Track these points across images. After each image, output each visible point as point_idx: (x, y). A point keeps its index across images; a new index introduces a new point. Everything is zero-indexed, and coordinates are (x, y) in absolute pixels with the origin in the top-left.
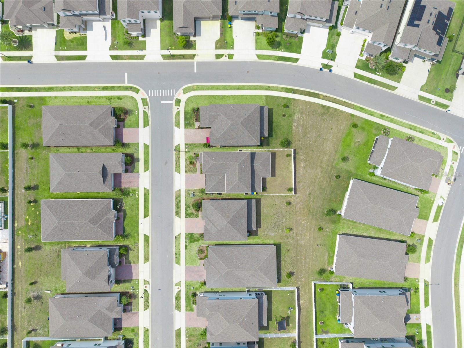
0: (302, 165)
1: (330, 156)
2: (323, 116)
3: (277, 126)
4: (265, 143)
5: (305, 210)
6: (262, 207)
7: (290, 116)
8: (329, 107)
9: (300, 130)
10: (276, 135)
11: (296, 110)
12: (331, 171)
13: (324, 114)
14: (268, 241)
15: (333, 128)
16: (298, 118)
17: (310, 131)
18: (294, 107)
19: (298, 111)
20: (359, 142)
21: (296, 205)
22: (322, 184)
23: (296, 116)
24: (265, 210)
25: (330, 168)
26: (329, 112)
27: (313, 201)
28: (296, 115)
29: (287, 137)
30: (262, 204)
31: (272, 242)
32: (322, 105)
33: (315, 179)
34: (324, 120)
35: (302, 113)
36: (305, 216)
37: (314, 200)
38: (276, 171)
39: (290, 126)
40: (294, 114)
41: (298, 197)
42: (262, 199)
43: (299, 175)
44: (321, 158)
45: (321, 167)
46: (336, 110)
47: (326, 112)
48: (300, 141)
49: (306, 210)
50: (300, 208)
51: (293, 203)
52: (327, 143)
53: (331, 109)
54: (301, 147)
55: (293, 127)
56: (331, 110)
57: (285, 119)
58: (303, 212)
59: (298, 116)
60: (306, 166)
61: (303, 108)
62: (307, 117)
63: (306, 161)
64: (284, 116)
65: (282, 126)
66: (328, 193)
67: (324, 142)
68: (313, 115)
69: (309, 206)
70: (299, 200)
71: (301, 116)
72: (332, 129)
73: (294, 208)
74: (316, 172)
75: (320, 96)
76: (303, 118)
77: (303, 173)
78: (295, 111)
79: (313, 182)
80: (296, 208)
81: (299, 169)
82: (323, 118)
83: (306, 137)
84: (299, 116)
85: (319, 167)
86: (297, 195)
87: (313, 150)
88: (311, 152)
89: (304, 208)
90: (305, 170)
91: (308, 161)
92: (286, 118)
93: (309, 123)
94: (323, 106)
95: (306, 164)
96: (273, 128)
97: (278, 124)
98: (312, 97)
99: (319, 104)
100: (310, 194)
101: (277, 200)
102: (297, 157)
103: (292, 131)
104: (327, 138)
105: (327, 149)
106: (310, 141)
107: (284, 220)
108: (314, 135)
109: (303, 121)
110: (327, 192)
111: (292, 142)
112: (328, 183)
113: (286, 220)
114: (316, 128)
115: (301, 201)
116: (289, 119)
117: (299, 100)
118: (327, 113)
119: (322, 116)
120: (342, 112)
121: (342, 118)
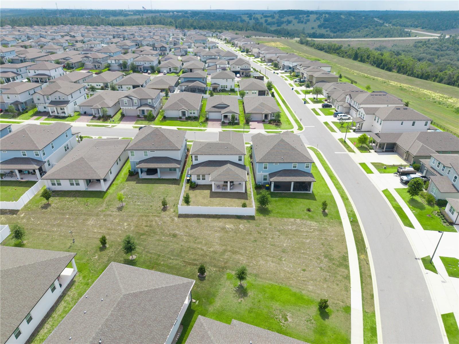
0: (227, 226)
3: (290, 202)
5: (148, 228)
6: (166, 185)
7: (311, 217)
9: (289, 227)
11: (323, 224)
12: (215, 266)
13: (331, 260)
14: (113, 188)
15: (306, 272)
16: (311, 226)
17: (291, 239)
18: (328, 222)
19: (323, 226)
20: (286, 320)
21: (159, 217)
22: (191, 253)
23: (313, 224)
24: (161, 187)
26: (338, 267)
27: (159, 240)
28: (315, 223)
29: (274, 212)
30: (171, 185)
31: (110, 191)
32: (348, 257)
33: (201, 242)
34: (318, 259)
35: (321, 231)
36: (136, 227)
37: (162, 241)
38: (218, 199)
39: (294, 216)
41: (173, 220)
42: (178, 186)
43: (210, 221)
44: (242, 251)
45: (225, 251)
46: (348, 278)
47: (336, 262)
48: (270, 225)
49: (146, 229)
50: (152, 221)
51: (163, 213)
52: (273, 262)
53: (345, 271)
54: (261, 226)
55: (293, 219)
56: (343, 270)
57: (303, 211)
58: (144, 224)
60: (227, 232)
61: (331, 232)
62: (316, 236)
63: (235, 232)
64: (309, 210)
65: (290, 207)
66: (171, 261)
67: (273, 257)
68: (322, 245)
69: (152, 235)
70: (168, 220)
71: (314, 229)
72: (304, 270)
73: (154, 214)
74: (215, 244)
75: (362, 254)
76: (313, 232)
77: (213, 227)
78: (321, 223)
79: (196, 240)
80: (154, 216)
81: (220, 222)
82: (322, 258)
83: (279, 234)
84: (313, 226)
85: (224, 248)
86: (176, 219)
87: (256, 241)
88: (252, 238)
89: (151, 226)
90: (219, 229)
91: (235, 234)
92: (306, 212)
93: (307, 239)
94: (345, 258)
95: (230, 231)
96: (286, 199)
97: (294, 204)
98: (356, 244)
99: (347, 253)
100: (175, 236)
101: (173, 198)
102: (242, 221)
103: (286, 218)
104: (284, 262)
105: (262, 262)
106: (272, 239)
107: (139, 203)
108: (285, 245)
109: (307, 232)
110: (173, 259)
111: (267, 216)
112: (190, 261)
113: (139, 205)
114: (299, 248)
115: (164, 222)
116: (305, 216)
117: (343, 227)
118: (334, 264)
119: (326, 257)
120: (347, 289)
121: (333, 288)
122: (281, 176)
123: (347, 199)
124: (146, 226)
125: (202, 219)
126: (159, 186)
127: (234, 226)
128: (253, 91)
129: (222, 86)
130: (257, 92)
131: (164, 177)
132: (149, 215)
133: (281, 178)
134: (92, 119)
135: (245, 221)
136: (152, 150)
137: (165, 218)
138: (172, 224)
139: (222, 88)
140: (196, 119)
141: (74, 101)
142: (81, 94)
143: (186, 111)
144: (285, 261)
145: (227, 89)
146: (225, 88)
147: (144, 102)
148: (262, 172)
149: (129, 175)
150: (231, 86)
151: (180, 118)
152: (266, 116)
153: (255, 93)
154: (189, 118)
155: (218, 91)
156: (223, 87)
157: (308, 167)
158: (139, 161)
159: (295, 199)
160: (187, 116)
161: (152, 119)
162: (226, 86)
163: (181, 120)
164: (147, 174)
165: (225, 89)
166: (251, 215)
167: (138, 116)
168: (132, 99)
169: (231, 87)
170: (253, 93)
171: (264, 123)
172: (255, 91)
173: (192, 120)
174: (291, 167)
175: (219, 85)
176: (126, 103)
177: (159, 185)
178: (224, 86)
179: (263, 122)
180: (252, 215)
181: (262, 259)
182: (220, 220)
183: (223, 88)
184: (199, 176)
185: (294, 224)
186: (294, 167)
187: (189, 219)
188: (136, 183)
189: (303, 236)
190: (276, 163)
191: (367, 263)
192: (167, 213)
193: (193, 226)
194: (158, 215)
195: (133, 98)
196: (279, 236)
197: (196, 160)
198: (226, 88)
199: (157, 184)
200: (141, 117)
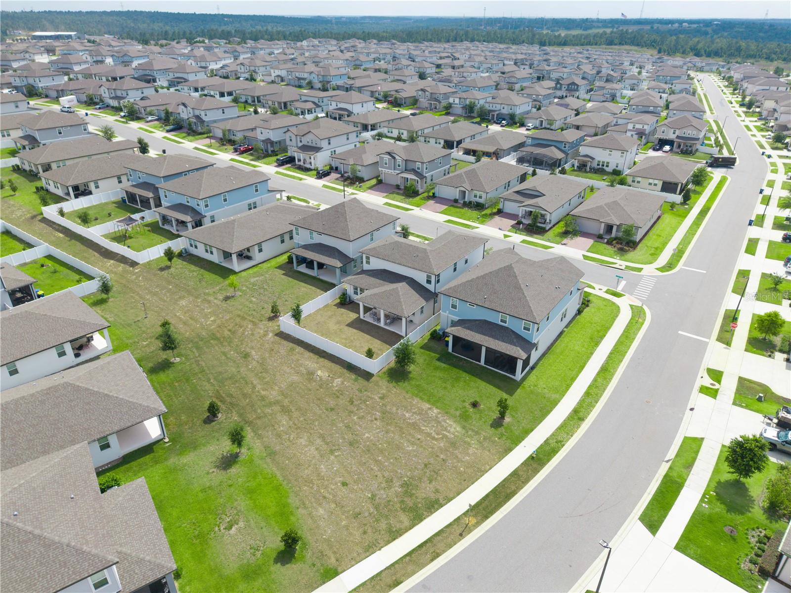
0: (319, 372)
1: (279, 436)
2: (402, 486)
3: (457, 379)
4: (433, 344)
5: (229, 333)
6: (314, 288)
7: (464, 417)
8: (417, 518)
9: (407, 415)
10: (436, 368)
11: (471, 437)
12: (241, 415)
13: (407, 494)
15: (344, 489)
16: (446, 429)
17: (387, 432)
18: (485, 439)
19: (468, 439)
20: (229, 528)
21: (255, 324)
22: (237, 385)
23: (454, 428)
24: (303, 289)
25: (251, 417)
26: (404, 510)
27: (224, 354)
28: (458, 429)
29: (413, 382)
30: (319, 290)
31: (244, 273)
32: (441, 506)
33: (264, 378)
34: (390, 481)
35: (453, 444)
36: (219, 327)
37: (226, 356)
39: (437, 401)
40: (464, 427)
41: (265, 335)
43: (306, 356)
44: (296, 414)
45: (277, 402)
46: (394, 534)
47: (410, 502)
48: (382, 398)
49: (226, 333)
50: (242, 327)
51: (265, 322)
52: (317, 449)
53: (407, 523)
54: (365, 393)
55: (428, 406)
56: (405, 519)
57: (464, 401)
58: (231, 327)
59: (452, 430)
60: (310, 380)
61: (468, 454)
62: (433, 448)
63: (320, 385)
64: (475, 404)
65: (449, 386)
66: (205, 384)
67: (327, 444)
68: (426, 465)
69: (225, 344)
70: (259, 333)
71: (445, 436)
72: (345, 484)
73: (254, 320)
74: (277, 388)
75: (475, 516)
76: (436, 440)
77: (301, 365)
78: (470, 433)
79: (261, 373)
80: (252, 321)
81: (317, 363)
82: (397, 483)
83: (378, 417)
84: (449, 432)
85: (280, 398)
86: (271, 335)
87: (332, 409)
88: (332, 404)
89: (234, 332)
90: (305, 371)
91: (318, 387)
92: (467, 405)
93: (413, 444)
94: (433, 506)
95: (315, 381)
96: (458, 371)
97: (461, 384)
98: (487, 496)
99: (449, 500)
100: (246, 356)
102: (348, 375)
103: (422, 399)
104: (332, 458)
105: (302, 441)
106: (359, 418)
107: (254, 300)
108: (366, 435)
109: (429, 435)
110: (209, 383)
111: (394, 384)
113: (251, 302)
114: (381, 451)
115: (253, 334)
116: (457, 410)
117: (500, 459)
118: (402, 502)
119: (405, 485)
120: (370, 548)
121: (351, 534)
122: (471, 330)
123: (582, 419)
124: (230, 330)
125: (299, 349)
126: (304, 287)
127: (329, 376)
128: (651, 181)
129: (599, 162)
130: (660, 184)
131: (322, 277)
132: (248, 318)
133: (468, 332)
134: (337, 179)
135: (353, 377)
136: (320, 233)
137: (261, 329)
138: (259, 339)
139: (598, 165)
140: (479, 207)
141: (333, 150)
142: (348, 142)
143: (467, 191)
144: (336, 456)
145: (608, 169)
146: (605, 167)
147: (411, 166)
148: (449, 313)
149: (288, 262)
150: (617, 164)
151: (456, 201)
152: (609, 228)
153: (655, 185)
154: (469, 205)
155: (588, 169)
156: (601, 164)
157: (528, 330)
158: (303, 244)
159: (474, 378)
160: (466, 199)
161: (413, 195)
162: (608, 163)
163: (455, 204)
164: (307, 267)
165: (603, 169)
166: (370, 372)
167: (398, 187)
168: (394, 158)
169: (617, 167)
170: (650, 184)
171: (600, 240)
172: (656, 182)
173: (471, 208)
174: (496, 319)
175: (593, 159)
176: (386, 164)
177: (306, 285)
178: (603, 162)
179: (600, 237)
180: (372, 372)
181: (309, 438)
182: (322, 360)
183: (600, 166)
184: (356, 288)
185: (420, 414)
186: (502, 321)
187: (285, 342)
188: (284, 274)
189: (413, 437)
190: (472, 304)
191: (464, 534)
192: (270, 324)
193: (280, 353)
194: (258, 322)
195: (397, 157)
196: (376, 419)
197: (368, 263)
198: (607, 166)
199: (305, 283)
200: (400, 189)
